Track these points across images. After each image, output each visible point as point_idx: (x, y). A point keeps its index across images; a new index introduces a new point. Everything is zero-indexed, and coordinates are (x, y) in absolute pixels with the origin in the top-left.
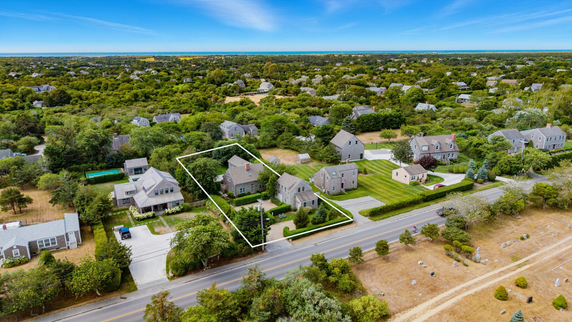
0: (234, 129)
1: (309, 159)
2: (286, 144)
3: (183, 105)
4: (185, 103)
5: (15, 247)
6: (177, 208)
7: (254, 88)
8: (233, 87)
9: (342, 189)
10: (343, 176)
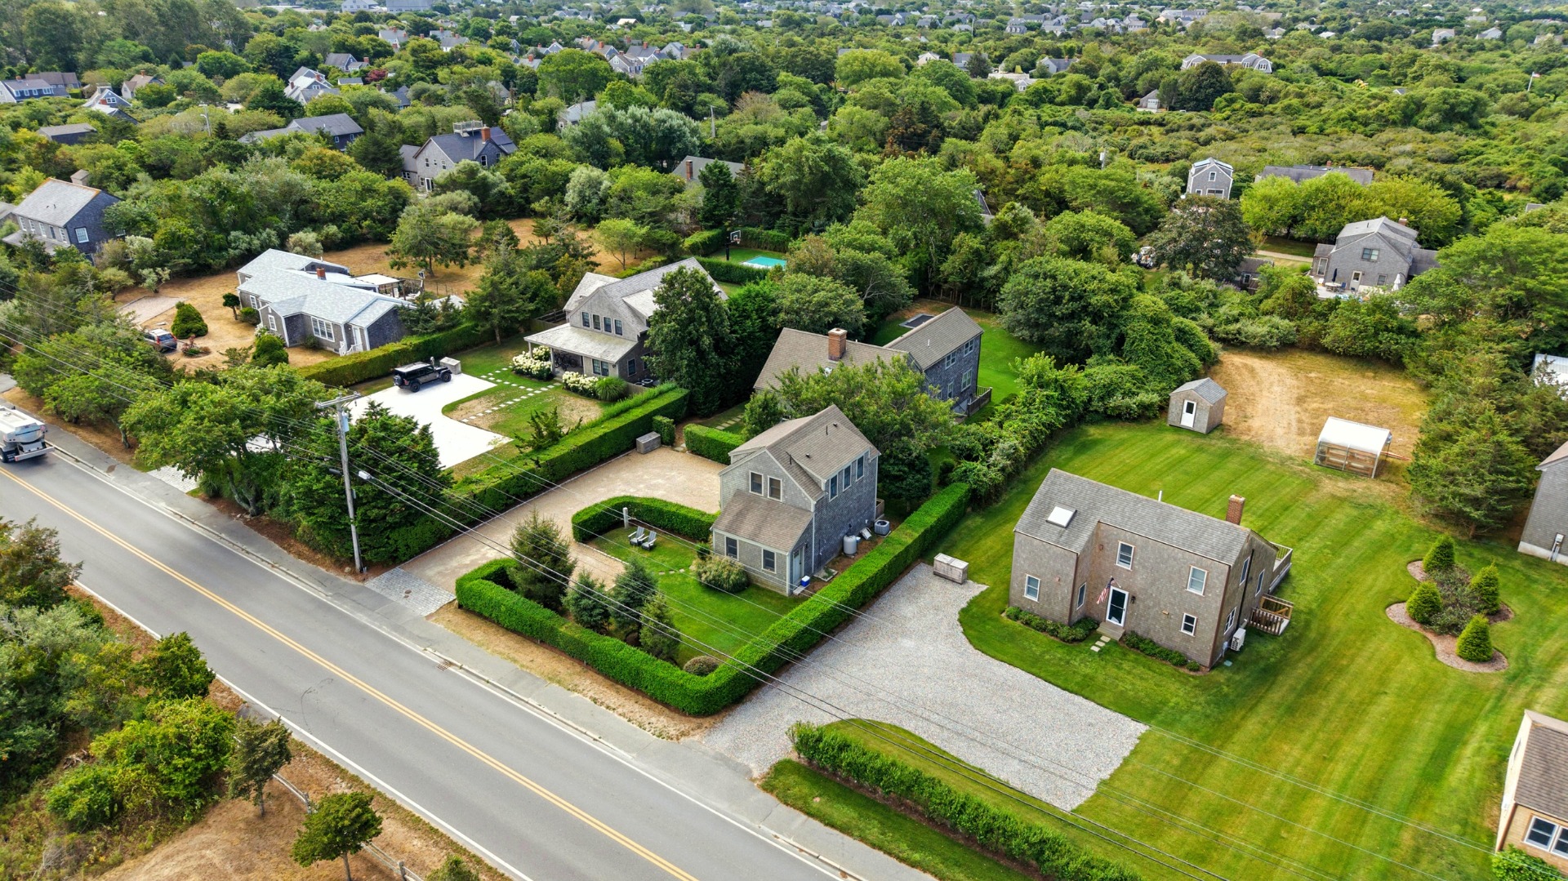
5: (270, 311)
6: (589, 381)
9: (1114, 621)
10: (1125, 559)
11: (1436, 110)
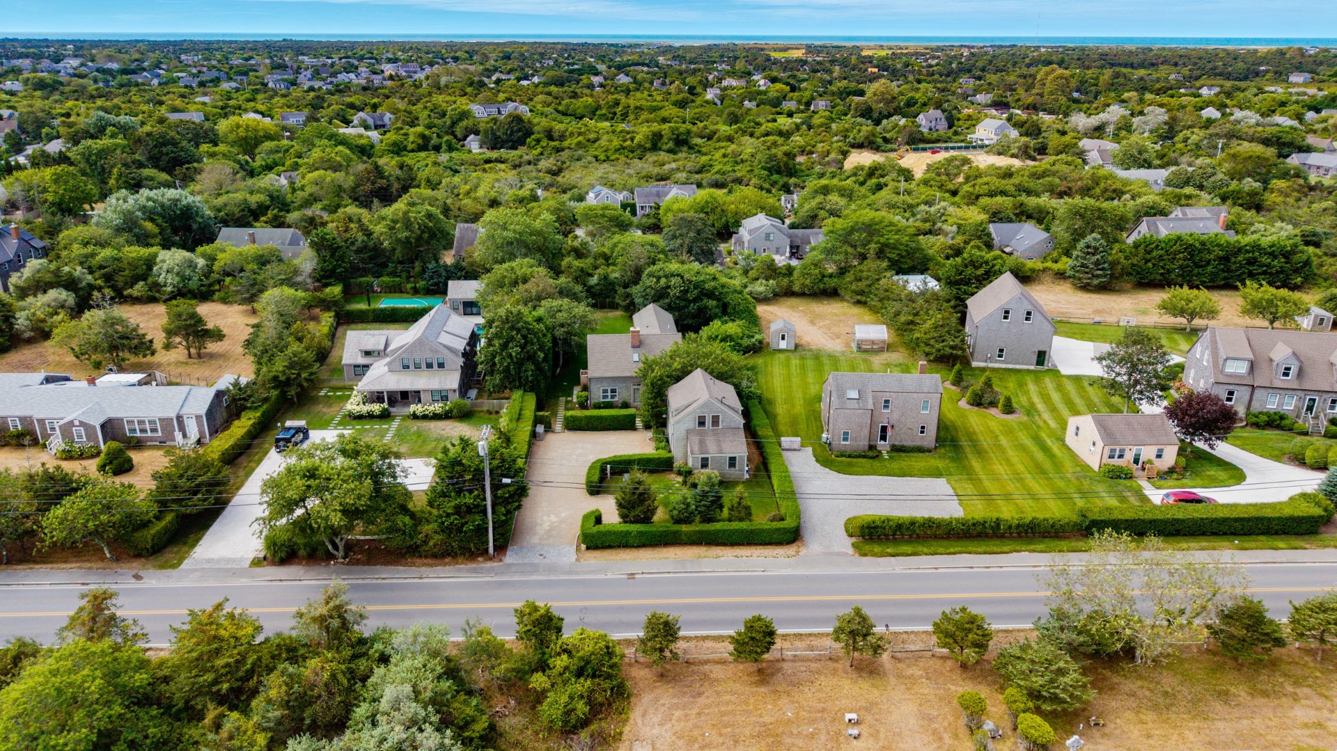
0: (763, 236)
1: (883, 341)
5: (77, 423)
6: (437, 407)
9: (882, 442)
10: (886, 407)
11: (670, 139)
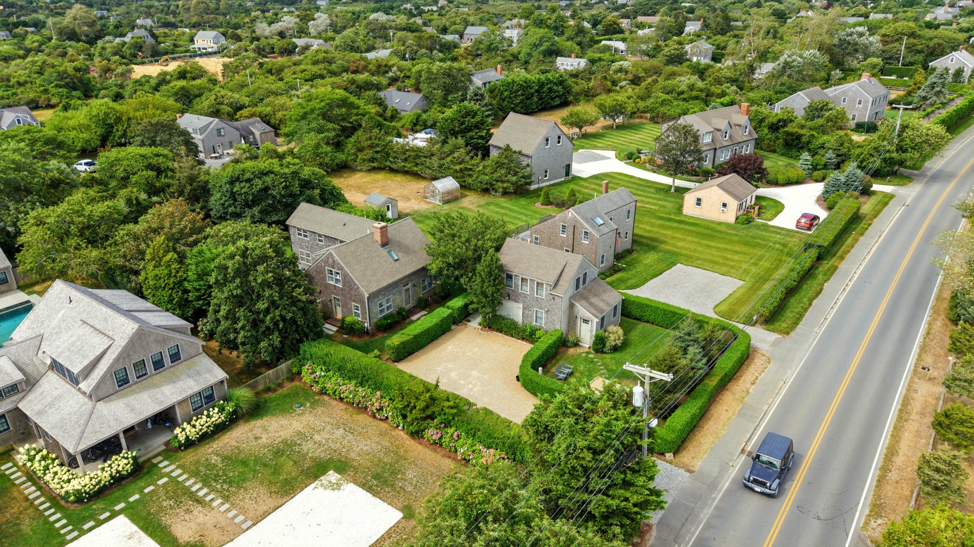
0: (215, 132)
1: (457, 190)
2: (373, 160)
3: (22, 89)
4: (26, 82)
6: (216, 416)
7: (180, 46)
8: (132, 44)
